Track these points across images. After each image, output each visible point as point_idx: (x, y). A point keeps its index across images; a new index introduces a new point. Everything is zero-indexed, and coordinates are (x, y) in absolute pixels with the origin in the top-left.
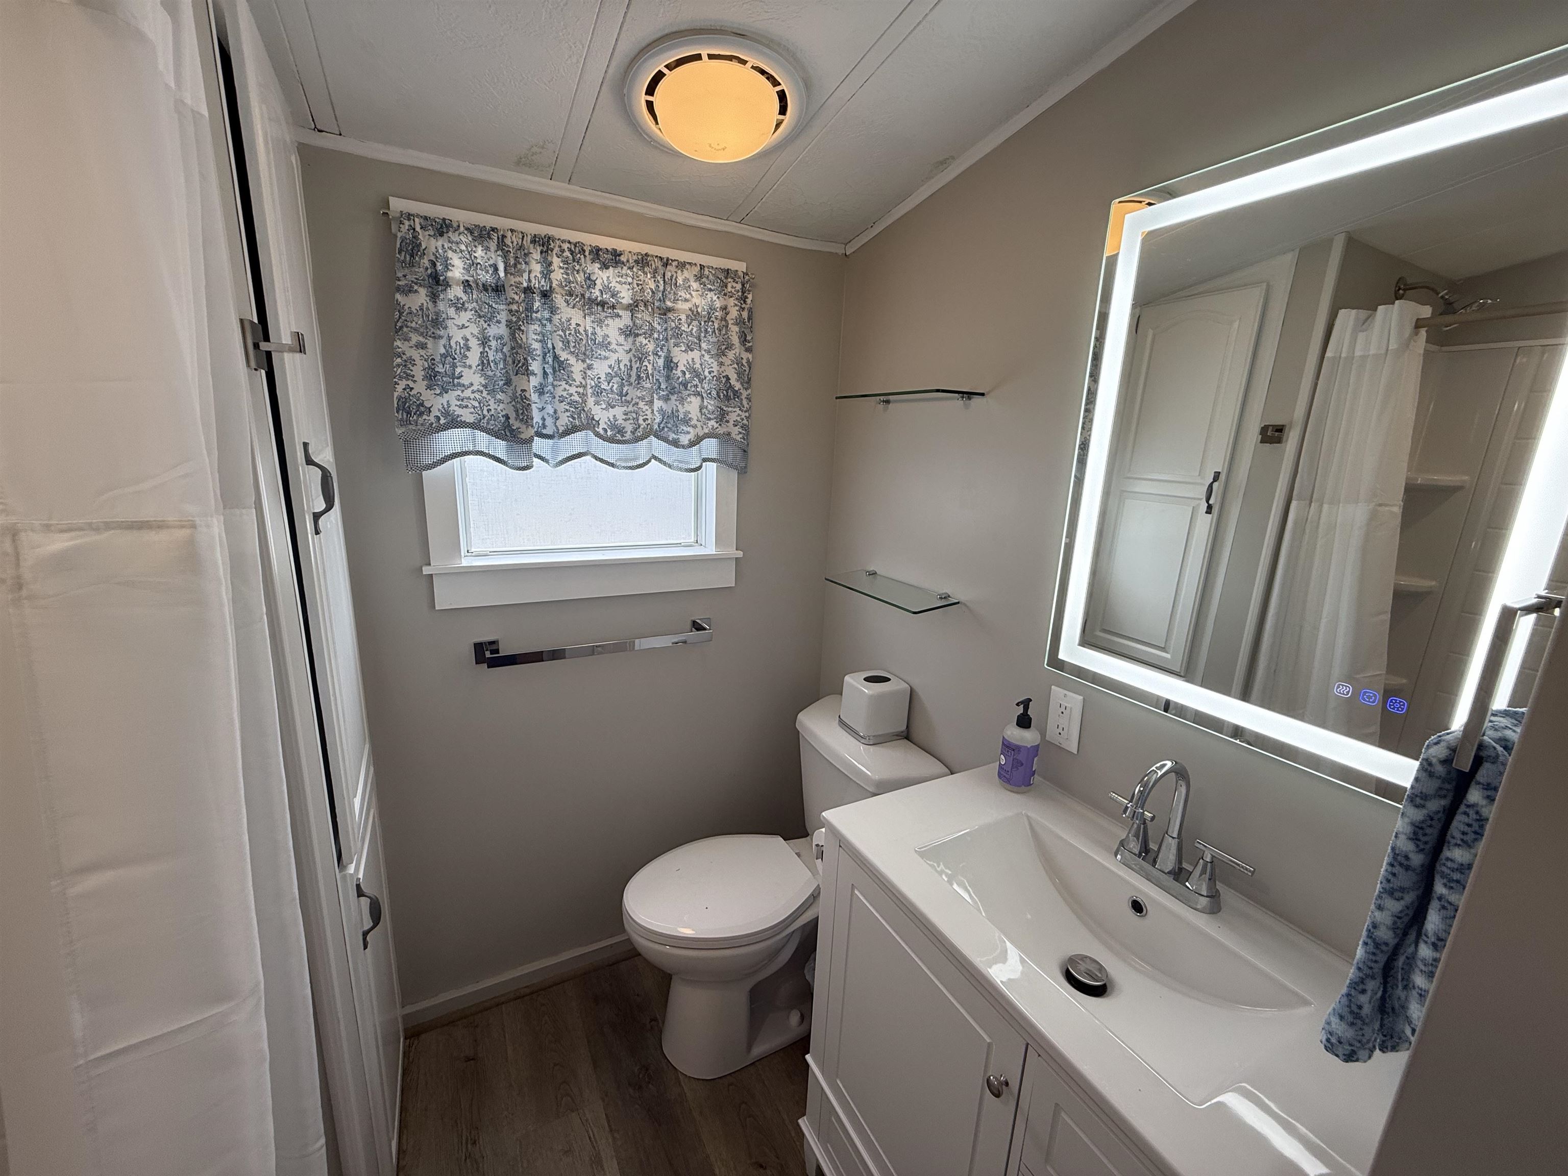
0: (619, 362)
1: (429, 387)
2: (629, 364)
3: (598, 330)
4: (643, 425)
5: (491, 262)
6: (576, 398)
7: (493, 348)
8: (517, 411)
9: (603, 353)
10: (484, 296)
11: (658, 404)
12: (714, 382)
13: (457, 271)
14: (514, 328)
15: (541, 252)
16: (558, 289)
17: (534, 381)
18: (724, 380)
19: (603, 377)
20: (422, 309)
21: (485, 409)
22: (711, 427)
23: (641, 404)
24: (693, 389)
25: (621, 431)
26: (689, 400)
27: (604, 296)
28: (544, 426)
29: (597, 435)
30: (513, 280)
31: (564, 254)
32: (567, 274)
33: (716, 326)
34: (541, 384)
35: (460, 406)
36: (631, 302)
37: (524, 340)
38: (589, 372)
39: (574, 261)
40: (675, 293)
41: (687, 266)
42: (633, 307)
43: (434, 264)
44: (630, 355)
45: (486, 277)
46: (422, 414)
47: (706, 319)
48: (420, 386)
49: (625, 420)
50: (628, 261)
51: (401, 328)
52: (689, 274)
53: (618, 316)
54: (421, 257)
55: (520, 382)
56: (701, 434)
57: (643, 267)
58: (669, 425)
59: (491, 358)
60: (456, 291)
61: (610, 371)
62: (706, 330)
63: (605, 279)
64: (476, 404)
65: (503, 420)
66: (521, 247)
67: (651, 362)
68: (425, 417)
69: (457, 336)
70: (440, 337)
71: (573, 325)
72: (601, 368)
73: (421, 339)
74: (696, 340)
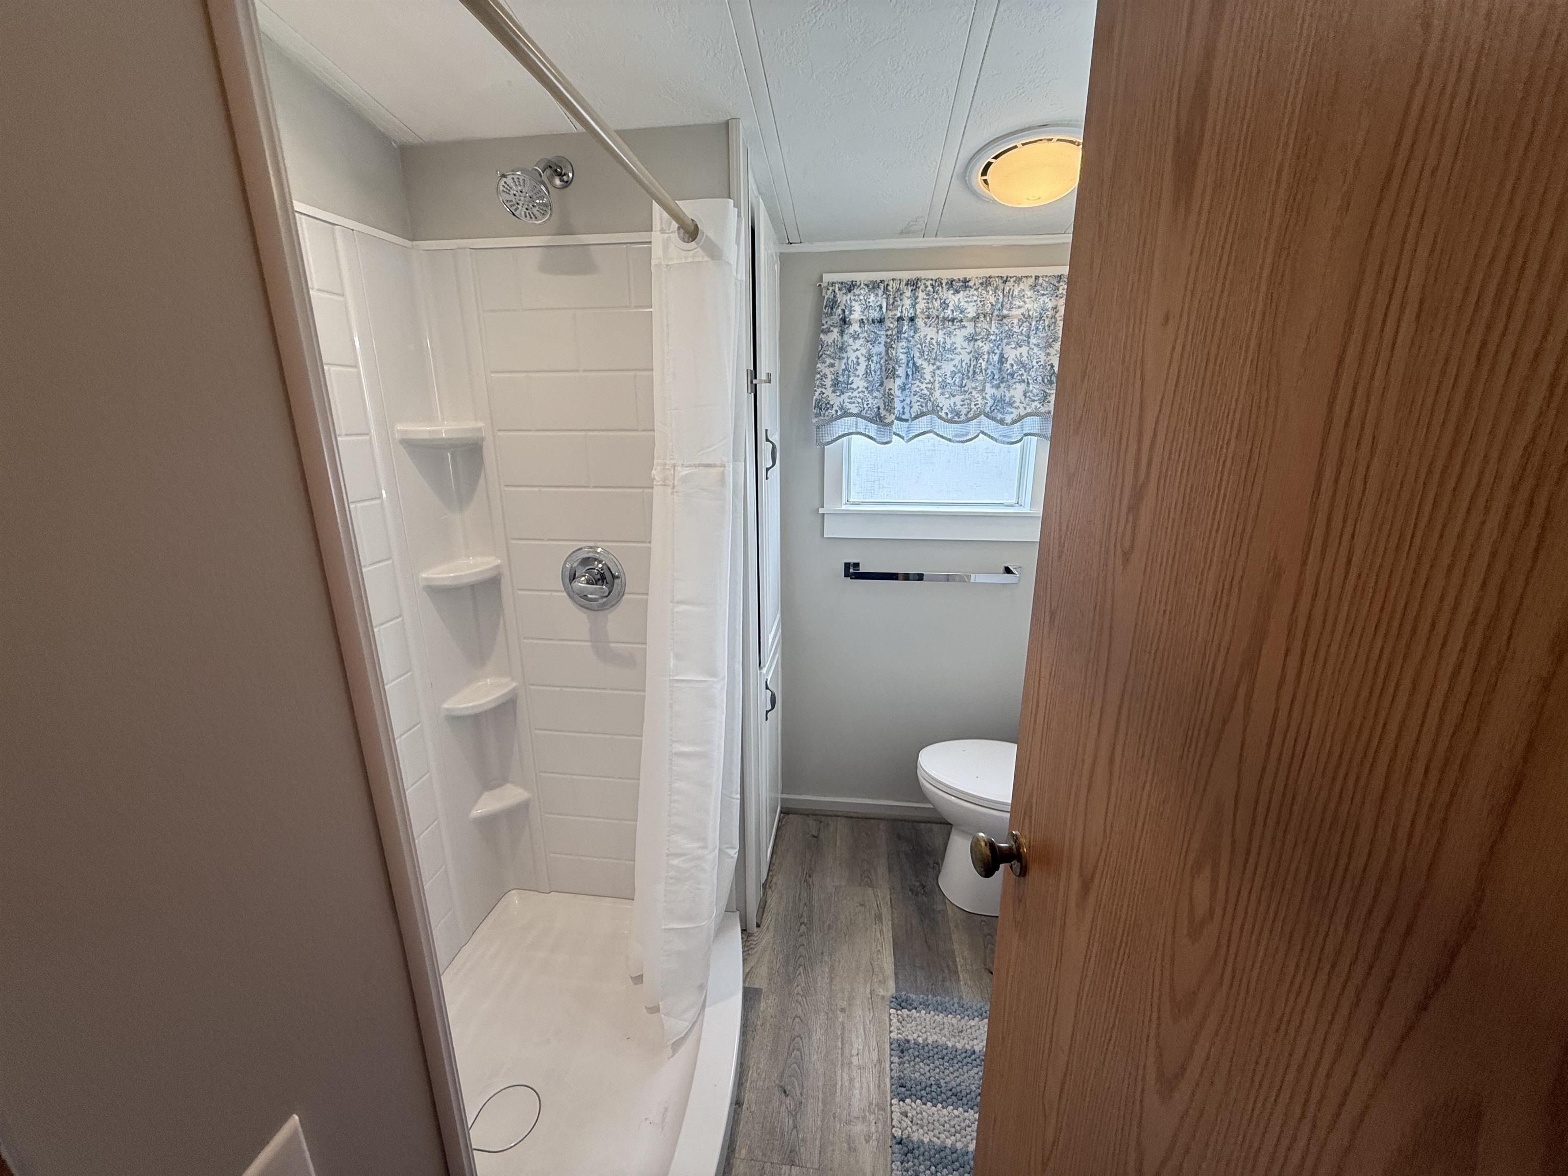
0: (962, 361)
1: (834, 392)
2: (969, 363)
3: (948, 340)
4: (974, 408)
5: (879, 303)
6: (925, 392)
7: (875, 361)
8: (885, 404)
9: (950, 356)
10: (872, 327)
11: (990, 390)
12: (1041, 370)
13: (856, 316)
14: (888, 346)
15: (912, 291)
16: (920, 315)
17: (899, 382)
18: (1049, 368)
19: (949, 374)
20: (834, 342)
21: (865, 403)
22: (1034, 407)
23: (974, 393)
24: (1019, 377)
25: (958, 414)
26: (1014, 386)
27: (955, 314)
28: (904, 413)
29: (940, 418)
30: (890, 314)
31: (928, 289)
32: (928, 303)
33: (1047, 323)
34: (904, 383)
35: (850, 403)
36: (975, 315)
37: (894, 354)
38: (937, 372)
39: (934, 292)
40: (1011, 303)
41: (1024, 279)
42: (975, 319)
43: (844, 311)
44: (971, 356)
45: (875, 315)
46: (828, 409)
47: (1038, 319)
48: (828, 392)
49: (962, 405)
50: (975, 284)
51: (821, 355)
52: (1025, 285)
53: (964, 327)
54: (837, 308)
55: (889, 384)
56: (1022, 414)
57: (987, 287)
58: (998, 408)
59: (873, 368)
60: (855, 327)
61: (954, 369)
62: (1037, 329)
63: (956, 301)
64: (860, 400)
65: (876, 410)
66: (898, 290)
67: (986, 360)
68: (829, 411)
69: (853, 357)
70: (843, 358)
71: (929, 339)
72: (948, 368)
73: (832, 361)
74: (1025, 338)
